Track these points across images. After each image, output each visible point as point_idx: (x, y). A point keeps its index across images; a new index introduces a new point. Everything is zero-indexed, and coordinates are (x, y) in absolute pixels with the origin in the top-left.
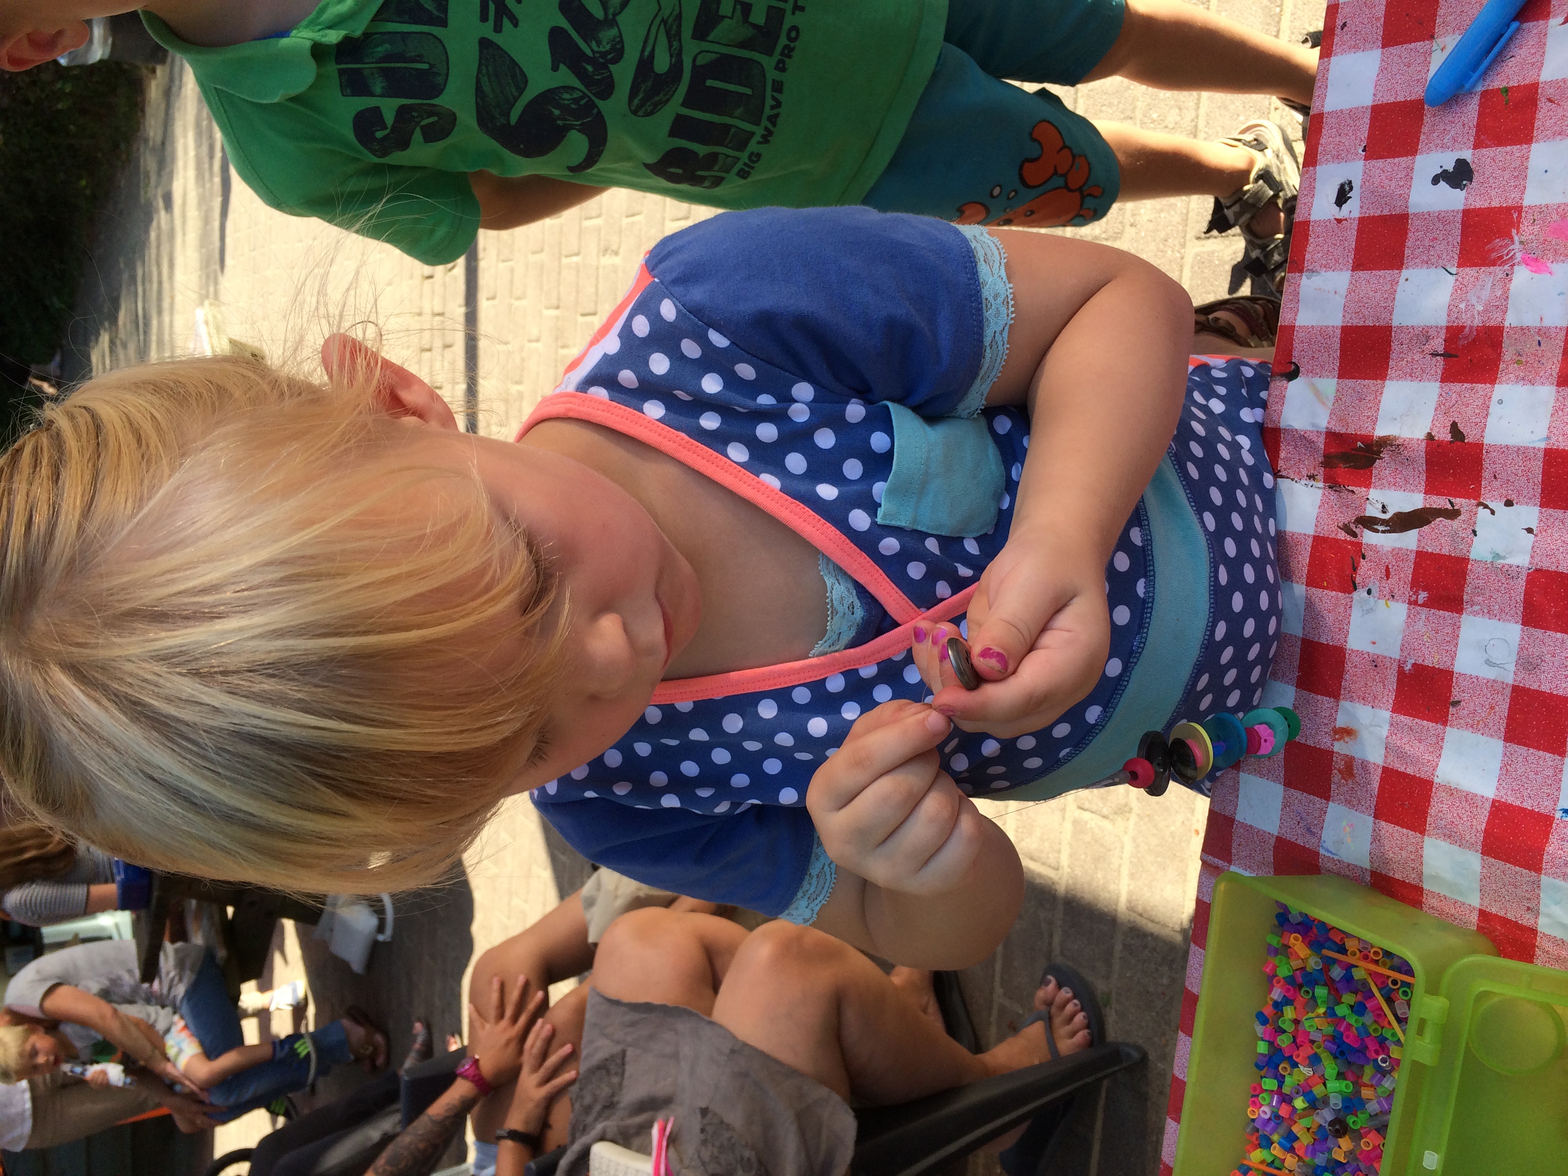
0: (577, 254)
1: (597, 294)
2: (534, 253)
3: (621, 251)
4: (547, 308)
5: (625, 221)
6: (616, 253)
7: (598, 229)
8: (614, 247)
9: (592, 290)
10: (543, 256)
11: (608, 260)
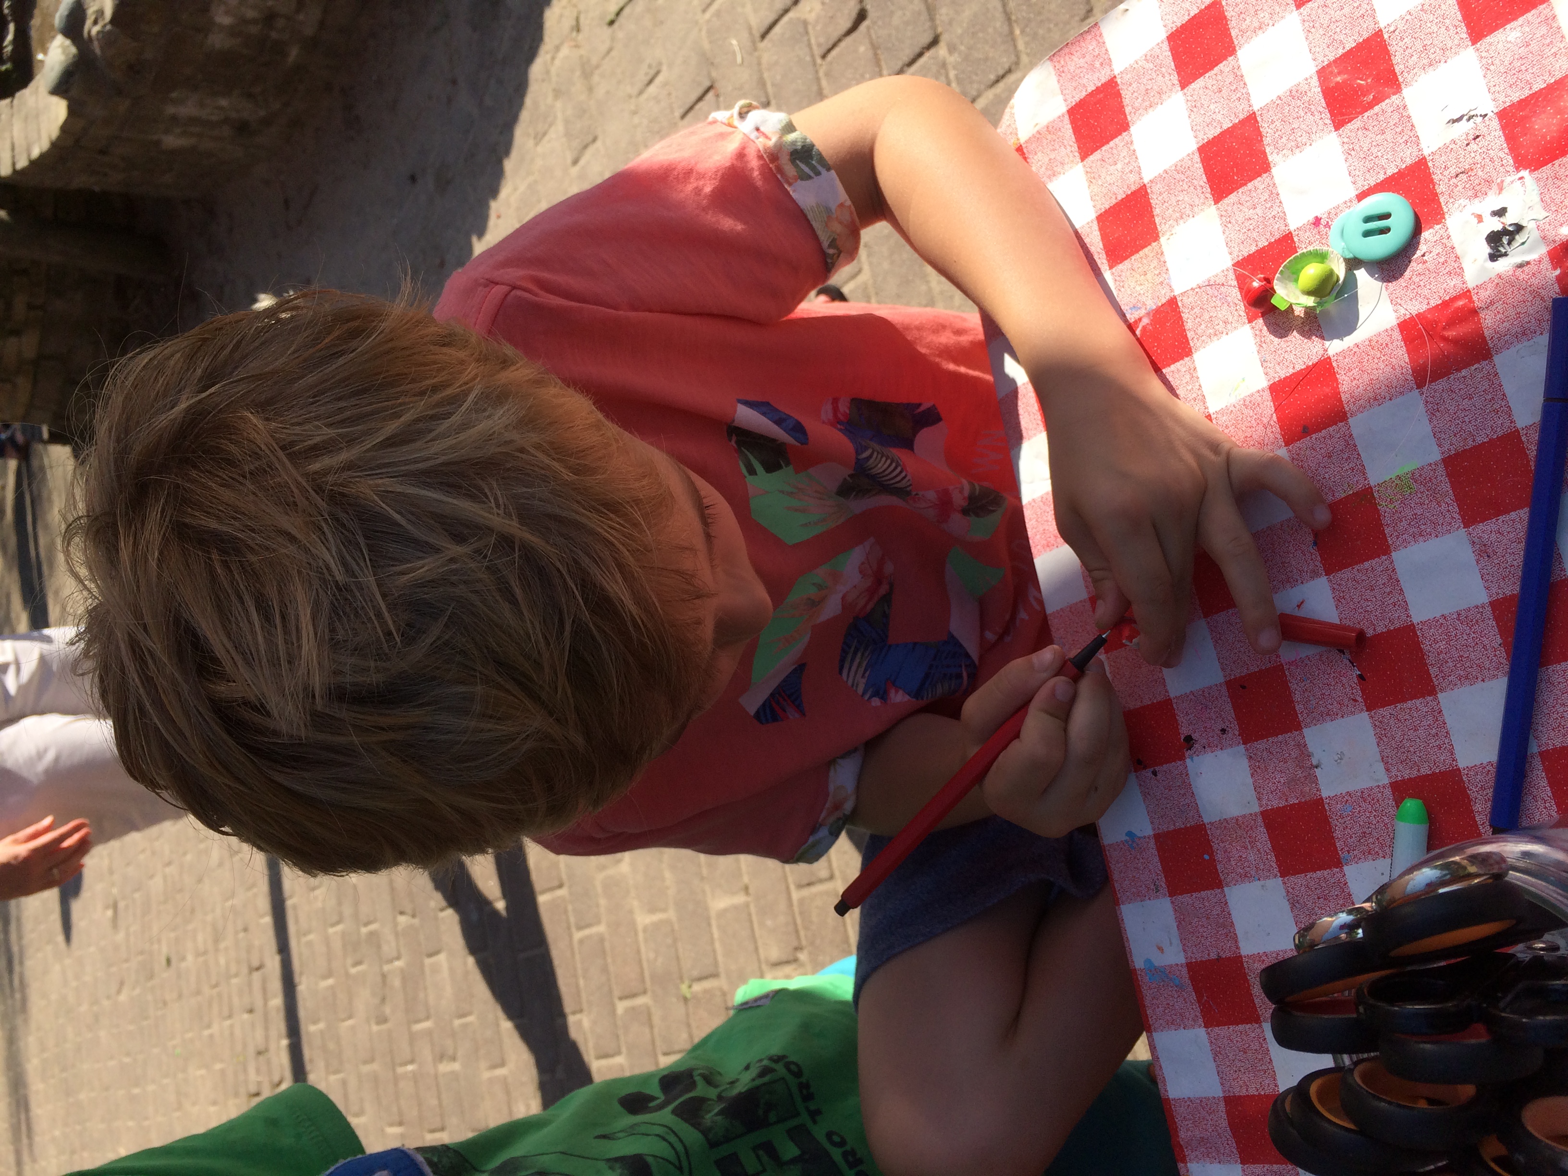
0: (412, 1062)
1: (440, 1105)
2: (365, 1062)
3: (460, 1054)
4: (391, 1125)
5: (457, 1022)
6: (454, 1059)
7: (429, 1033)
8: (451, 1052)
9: (434, 1102)
10: (375, 1066)
11: (445, 1067)
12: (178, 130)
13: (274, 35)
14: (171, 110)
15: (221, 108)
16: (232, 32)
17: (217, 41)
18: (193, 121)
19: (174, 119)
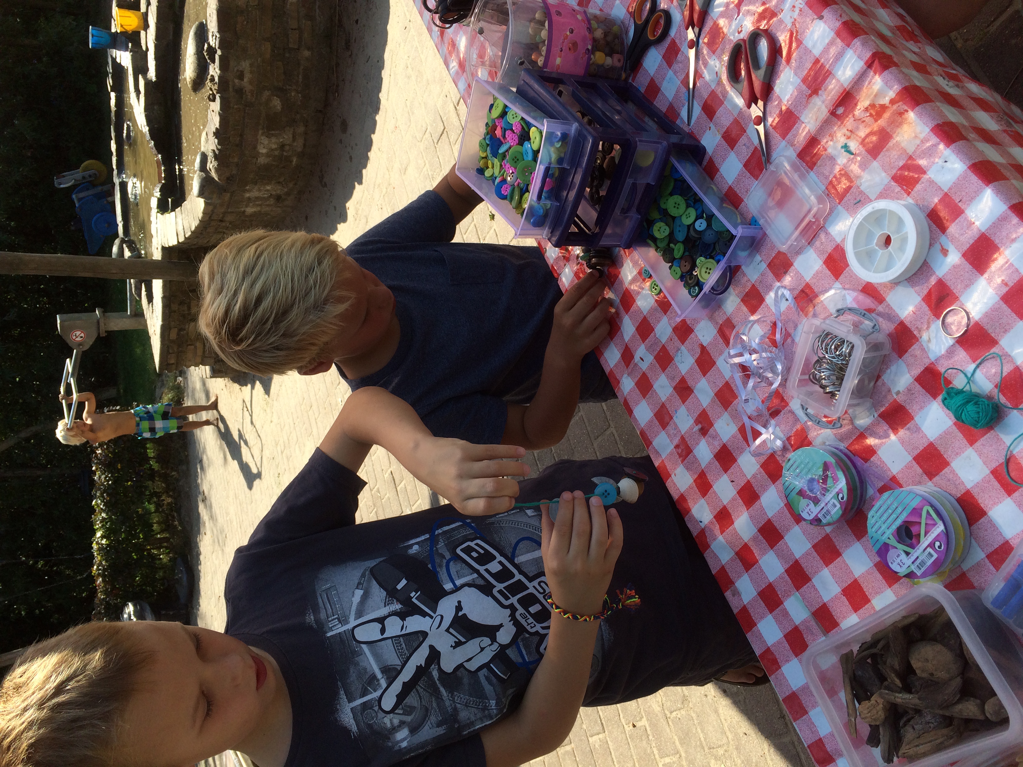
12: (251, 204)
13: (285, 154)
14: (247, 195)
15: (268, 191)
16: (267, 155)
17: (262, 160)
18: (257, 198)
19: (249, 199)
